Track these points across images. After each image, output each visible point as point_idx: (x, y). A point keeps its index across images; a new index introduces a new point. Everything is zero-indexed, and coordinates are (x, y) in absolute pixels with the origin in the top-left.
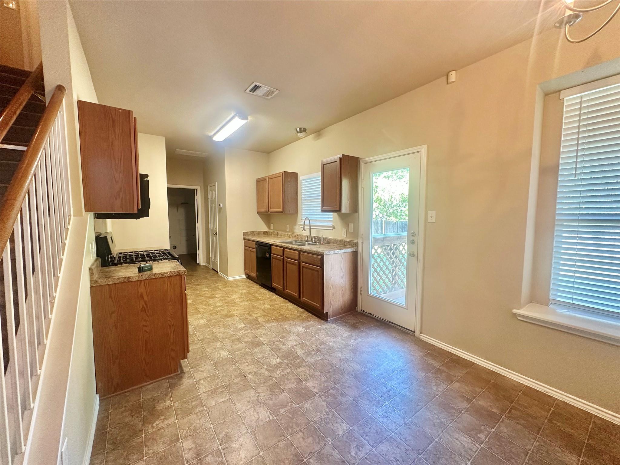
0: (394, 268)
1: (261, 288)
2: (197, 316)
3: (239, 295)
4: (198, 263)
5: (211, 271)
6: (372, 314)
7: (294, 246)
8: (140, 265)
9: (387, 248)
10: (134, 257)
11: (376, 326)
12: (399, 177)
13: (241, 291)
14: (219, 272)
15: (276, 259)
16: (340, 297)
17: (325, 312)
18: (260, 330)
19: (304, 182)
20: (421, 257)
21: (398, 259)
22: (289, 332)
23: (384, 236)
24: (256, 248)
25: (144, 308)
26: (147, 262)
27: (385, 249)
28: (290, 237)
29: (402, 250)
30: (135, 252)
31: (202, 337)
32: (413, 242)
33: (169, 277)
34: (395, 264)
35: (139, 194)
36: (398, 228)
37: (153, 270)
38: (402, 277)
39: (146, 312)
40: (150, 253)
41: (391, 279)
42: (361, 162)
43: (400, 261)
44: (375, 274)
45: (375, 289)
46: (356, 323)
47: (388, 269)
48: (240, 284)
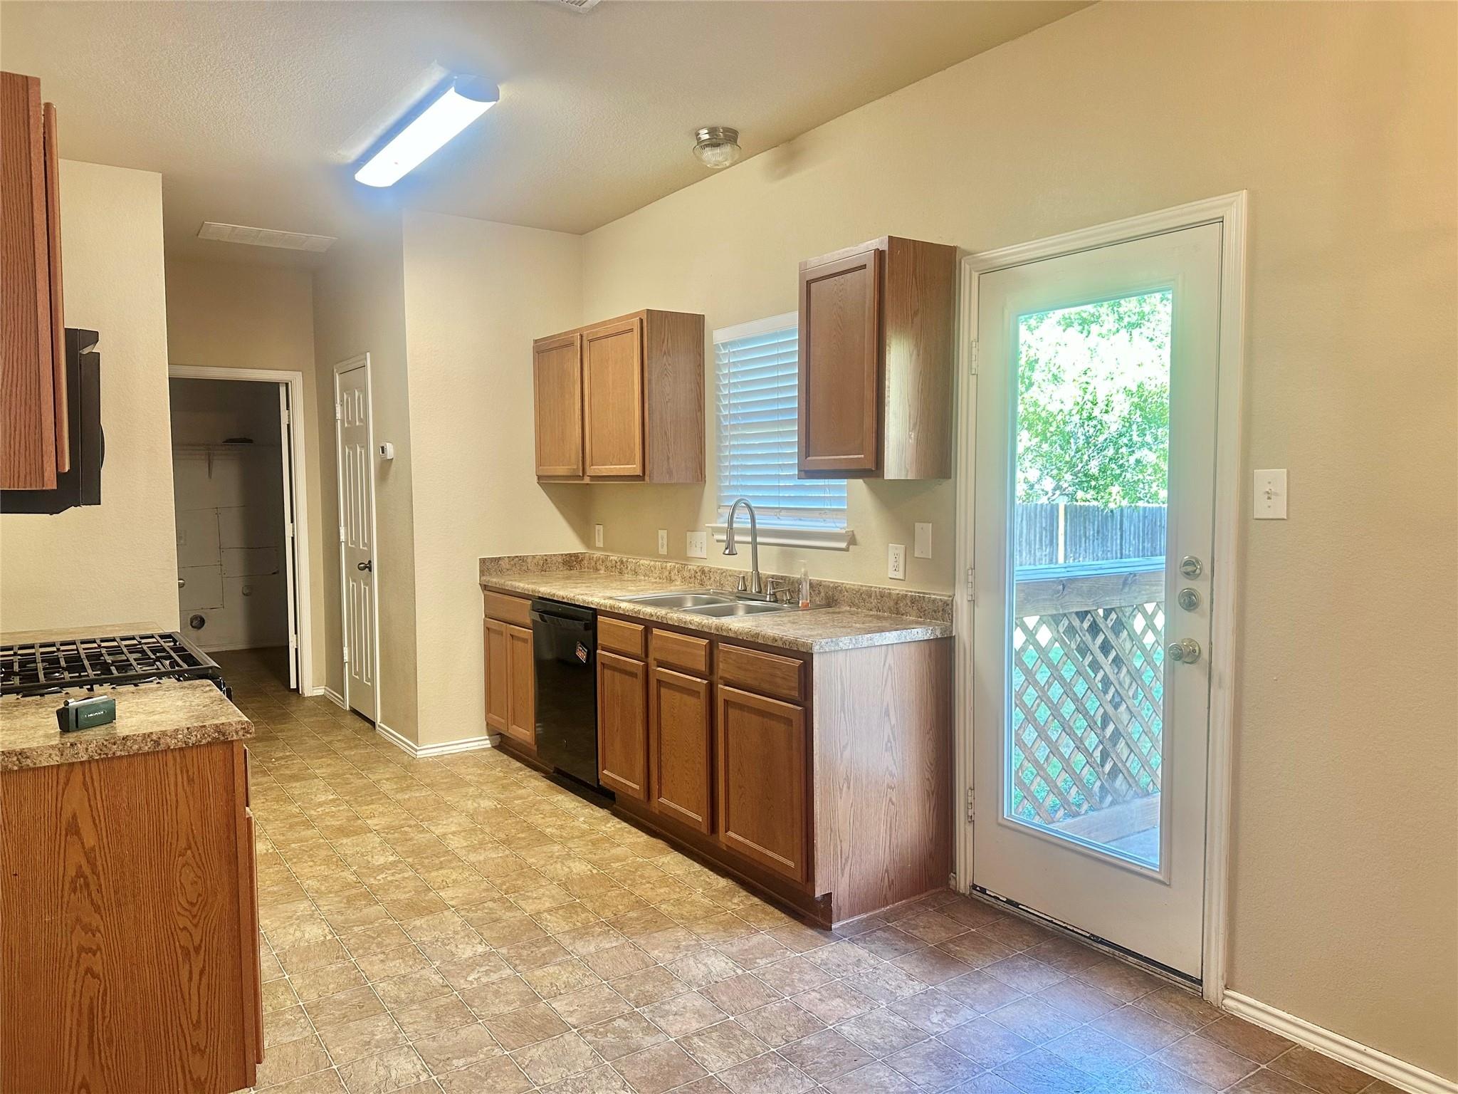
0: (1110, 709)
1: (552, 788)
2: (291, 907)
3: (463, 820)
4: (293, 685)
5: (350, 720)
6: (1016, 905)
7: (688, 617)
8: (67, 703)
9: (1076, 623)
10: (40, 666)
11: (1036, 955)
12: (1126, 320)
13: (470, 805)
14: (378, 721)
15: (614, 669)
16: (883, 828)
17: (819, 893)
18: (551, 969)
19: (728, 355)
20: (1224, 664)
21: (1124, 670)
22: (669, 977)
23: (1064, 574)
24: (535, 626)
25: (86, 878)
26: (91, 690)
27: (1071, 630)
28: (671, 580)
29: (1144, 632)
30: (42, 646)
31: (313, 997)
32: (1190, 602)
33: (181, 749)
34: (1112, 690)
35: (61, 412)
36: (1126, 535)
37: (119, 723)
38: (1146, 745)
39: (90, 894)
40: (104, 651)
41: (1097, 754)
42: (966, 267)
43: (1133, 679)
44: (1027, 732)
45: (1029, 795)
46: (952, 941)
47: (1085, 714)
48: (470, 774)
